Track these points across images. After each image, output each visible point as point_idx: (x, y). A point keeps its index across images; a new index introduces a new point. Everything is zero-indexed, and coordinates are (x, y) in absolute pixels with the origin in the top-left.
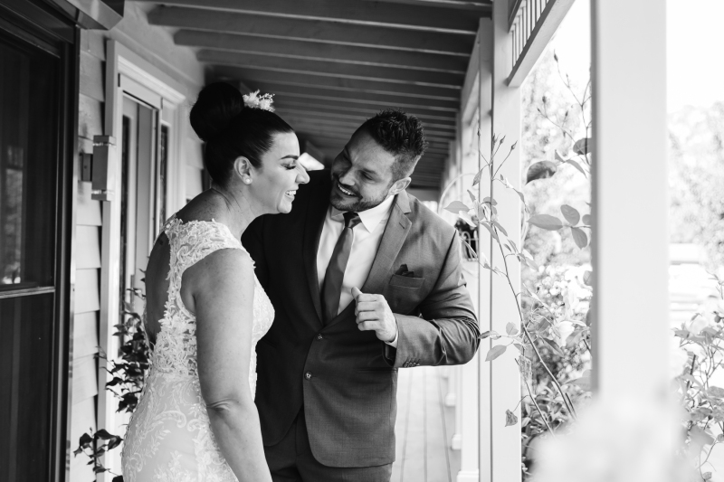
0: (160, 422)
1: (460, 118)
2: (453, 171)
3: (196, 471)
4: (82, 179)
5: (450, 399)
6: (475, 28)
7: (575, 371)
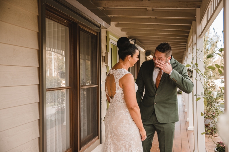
0: (119, 114)
1: (187, 45)
2: (186, 58)
3: (129, 123)
4: (103, 62)
5: (186, 110)
6: (191, 23)
7: (217, 104)
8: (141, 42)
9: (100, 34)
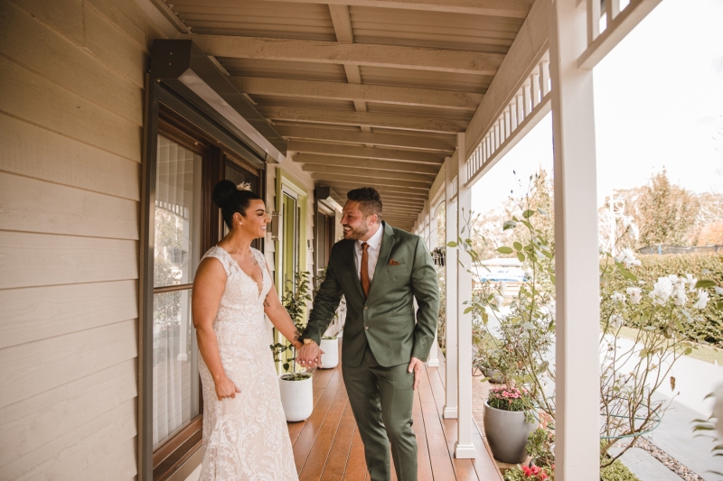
8: (339, 194)
9: (264, 172)
